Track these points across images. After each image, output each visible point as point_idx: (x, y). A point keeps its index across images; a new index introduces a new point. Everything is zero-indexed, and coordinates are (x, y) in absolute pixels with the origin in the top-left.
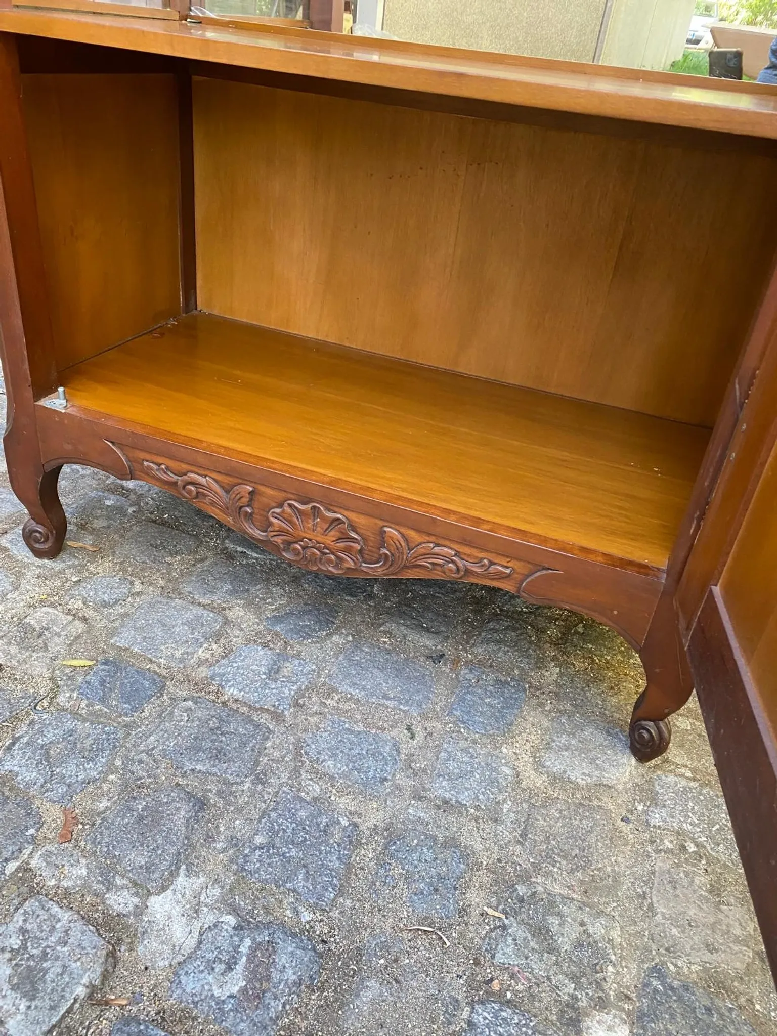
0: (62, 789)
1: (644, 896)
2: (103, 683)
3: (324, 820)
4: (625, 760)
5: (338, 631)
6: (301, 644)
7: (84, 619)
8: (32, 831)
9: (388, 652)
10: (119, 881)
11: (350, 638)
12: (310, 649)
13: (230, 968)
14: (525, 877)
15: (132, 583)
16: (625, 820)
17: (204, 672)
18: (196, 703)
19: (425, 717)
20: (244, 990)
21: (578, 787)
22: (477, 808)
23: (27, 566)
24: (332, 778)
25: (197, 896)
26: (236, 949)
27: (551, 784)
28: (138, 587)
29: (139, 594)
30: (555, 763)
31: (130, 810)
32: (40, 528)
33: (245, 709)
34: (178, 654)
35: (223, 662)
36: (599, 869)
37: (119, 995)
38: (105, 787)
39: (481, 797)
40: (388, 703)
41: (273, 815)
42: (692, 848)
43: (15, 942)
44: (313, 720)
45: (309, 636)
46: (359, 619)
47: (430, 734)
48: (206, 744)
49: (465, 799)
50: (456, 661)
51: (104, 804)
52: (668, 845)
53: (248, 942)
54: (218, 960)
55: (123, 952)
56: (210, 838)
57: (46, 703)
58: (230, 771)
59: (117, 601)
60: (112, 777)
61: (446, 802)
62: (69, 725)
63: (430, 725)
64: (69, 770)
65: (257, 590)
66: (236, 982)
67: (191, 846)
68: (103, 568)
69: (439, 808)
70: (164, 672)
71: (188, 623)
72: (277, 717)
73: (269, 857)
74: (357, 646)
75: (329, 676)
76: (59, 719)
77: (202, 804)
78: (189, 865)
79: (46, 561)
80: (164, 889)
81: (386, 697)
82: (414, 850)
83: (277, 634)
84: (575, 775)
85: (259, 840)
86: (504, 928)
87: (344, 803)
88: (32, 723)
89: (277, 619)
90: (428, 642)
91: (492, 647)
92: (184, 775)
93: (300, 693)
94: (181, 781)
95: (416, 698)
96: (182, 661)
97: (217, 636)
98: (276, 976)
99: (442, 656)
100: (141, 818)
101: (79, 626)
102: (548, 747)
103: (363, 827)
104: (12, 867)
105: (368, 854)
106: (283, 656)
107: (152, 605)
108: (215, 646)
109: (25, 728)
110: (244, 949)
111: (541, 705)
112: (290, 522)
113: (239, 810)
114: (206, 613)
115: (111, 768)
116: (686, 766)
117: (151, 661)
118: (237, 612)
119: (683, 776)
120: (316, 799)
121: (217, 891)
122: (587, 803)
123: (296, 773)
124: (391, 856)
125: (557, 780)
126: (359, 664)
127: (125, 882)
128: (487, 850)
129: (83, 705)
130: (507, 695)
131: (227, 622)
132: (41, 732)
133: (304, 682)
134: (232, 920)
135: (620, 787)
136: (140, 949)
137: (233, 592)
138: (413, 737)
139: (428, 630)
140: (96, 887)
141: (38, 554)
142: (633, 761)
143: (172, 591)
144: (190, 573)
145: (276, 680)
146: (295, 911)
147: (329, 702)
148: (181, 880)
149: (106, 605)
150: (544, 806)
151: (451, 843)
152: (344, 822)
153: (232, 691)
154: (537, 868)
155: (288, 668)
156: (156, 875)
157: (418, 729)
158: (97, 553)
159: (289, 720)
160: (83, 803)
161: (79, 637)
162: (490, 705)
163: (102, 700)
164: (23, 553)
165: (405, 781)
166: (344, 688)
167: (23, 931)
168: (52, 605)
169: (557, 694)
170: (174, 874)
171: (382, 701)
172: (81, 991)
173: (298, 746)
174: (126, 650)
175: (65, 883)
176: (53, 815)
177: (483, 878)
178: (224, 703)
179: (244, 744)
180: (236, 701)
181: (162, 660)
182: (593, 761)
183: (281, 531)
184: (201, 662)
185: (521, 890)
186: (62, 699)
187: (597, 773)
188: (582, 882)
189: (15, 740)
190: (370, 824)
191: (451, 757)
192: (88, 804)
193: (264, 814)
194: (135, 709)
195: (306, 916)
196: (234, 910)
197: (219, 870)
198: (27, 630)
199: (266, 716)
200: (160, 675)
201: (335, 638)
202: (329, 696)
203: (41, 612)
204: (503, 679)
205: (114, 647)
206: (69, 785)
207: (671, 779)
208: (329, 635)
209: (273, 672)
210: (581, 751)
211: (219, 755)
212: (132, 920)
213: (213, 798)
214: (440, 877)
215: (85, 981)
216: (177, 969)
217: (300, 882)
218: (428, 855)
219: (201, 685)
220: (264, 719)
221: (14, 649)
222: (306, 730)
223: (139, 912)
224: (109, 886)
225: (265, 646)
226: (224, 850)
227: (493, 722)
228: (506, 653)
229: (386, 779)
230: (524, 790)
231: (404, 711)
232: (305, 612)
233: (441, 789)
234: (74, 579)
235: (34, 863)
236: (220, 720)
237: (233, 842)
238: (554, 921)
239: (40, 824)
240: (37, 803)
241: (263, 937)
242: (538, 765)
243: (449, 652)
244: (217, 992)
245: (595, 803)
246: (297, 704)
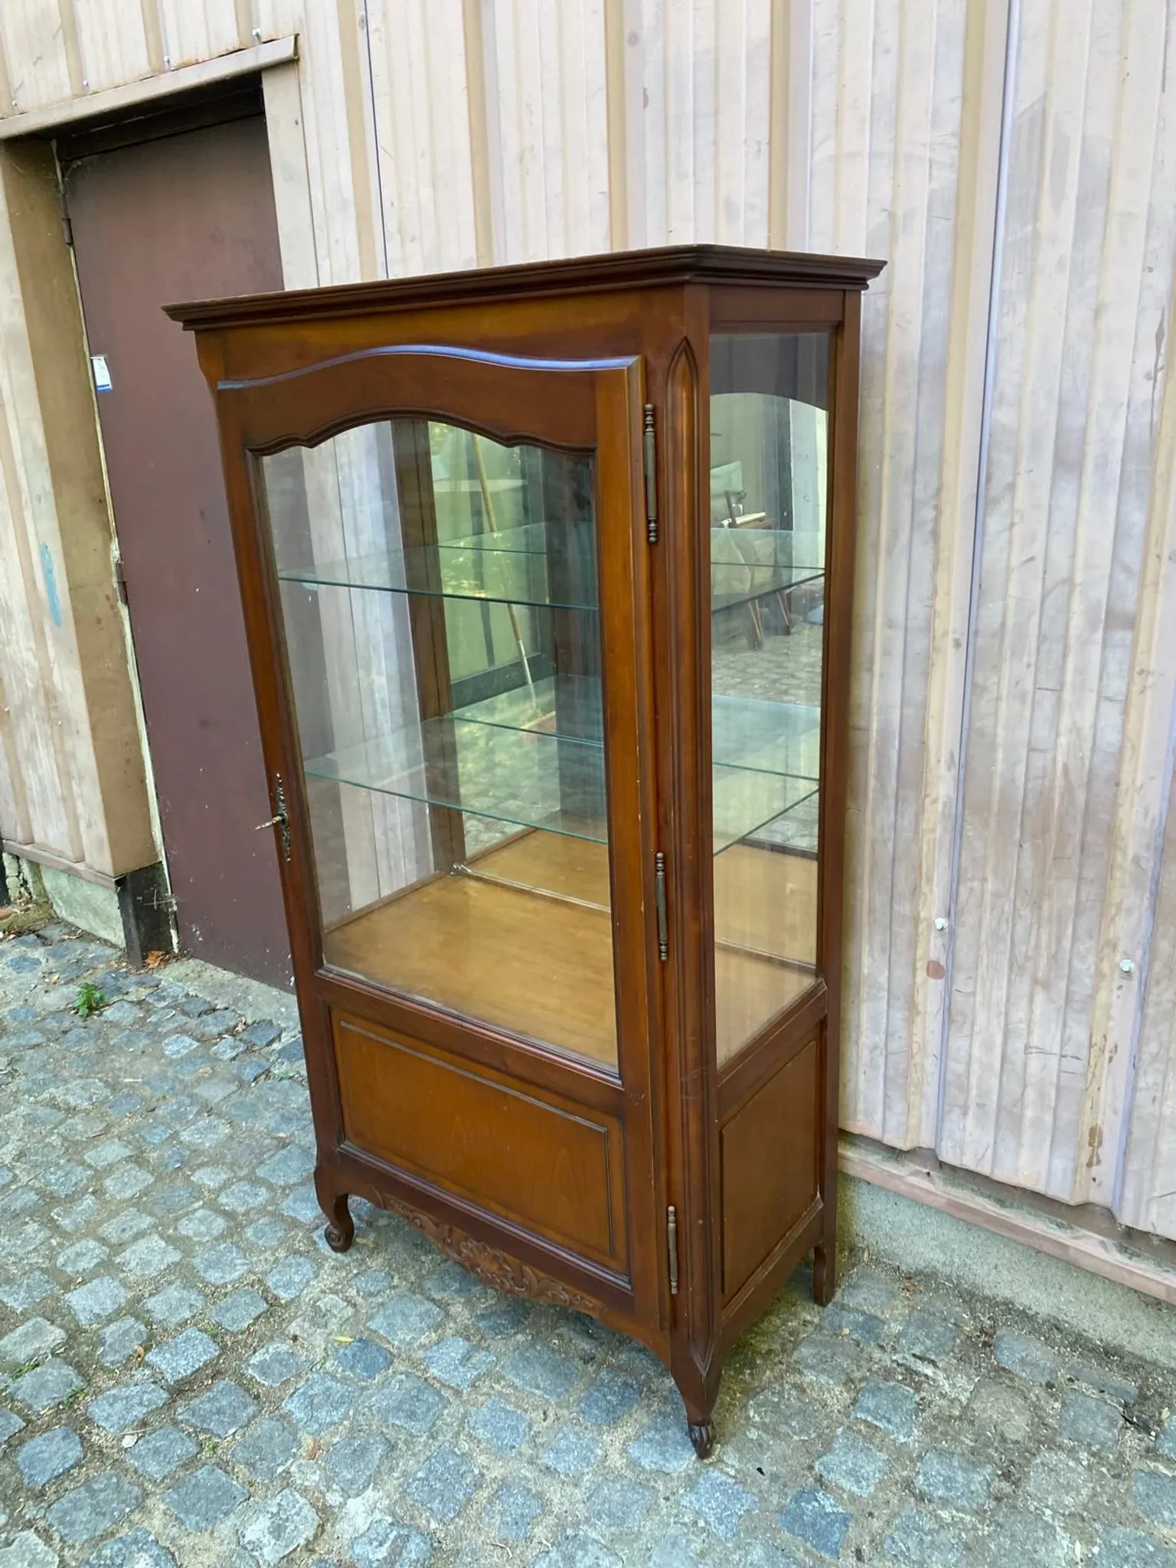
0: (316, 1426)
1: (649, 1550)
2: (354, 1355)
3: (464, 1468)
4: (687, 1456)
5: (522, 1331)
6: (493, 1339)
7: (355, 1305)
8: (294, 1450)
9: (553, 1351)
10: (335, 1487)
11: (530, 1338)
12: (498, 1344)
13: (381, 1545)
14: (576, 1525)
15: (393, 1277)
16: (667, 1499)
17: (421, 1354)
18: (407, 1376)
19: (559, 1405)
20: (385, 1558)
21: (644, 1470)
22: (567, 1475)
23: (326, 1259)
24: (479, 1441)
25: (375, 1503)
26: (387, 1536)
27: (627, 1466)
28: (396, 1281)
29: (395, 1287)
30: (635, 1451)
31: (350, 1445)
32: (335, 1232)
33: (437, 1385)
34: (408, 1338)
35: (435, 1348)
36: (628, 1528)
37: (322, 1549)
38: (341, 1428)
39: (572, 1468)
40: (537, 1391)
41: (433, 1460)
42: (701, 1524)
43: (275, 1510)
44: (481, 1399)
45: (501, 1333)
46: (543, 1321)
47: (558, 1419)
48: (406, 1407)
49: (561, 1468)
50: (600, 1365)
51: (336, 1440)
52: (686, 1520)
53: (395, 1533)
54: (375, 1539)
55: (328, 1526)
56: (392, 1469)
57: (318, 1366)
58: (415, 1427)
59: (379, 1292)
60: (345, 1423)
61: (548, 1468)
62: (329, 1383)
63: (560, 1412)
64: (322, 1415)
65: (477, 1290)
66: (382, 1553)
67: (379, 1472)
68: (376, 1263)
69: (541, 1471)
70: (395, 1352)
71: (420, 1315)
72: (458, 1393)
73: (423, 1486)
74: (533, 1345)
75: (503, 1367)
76: (323, 1379)
77: (393, 1447)
78: (376, 1484)
79: (339, 1255)
80: (358, 1495)
81: (538, 1387)
82: (512, 1495)
83: (478, 1329)
84: (645, 1463)
85: (420, 1475)
86: (548, 1552)
87: (482, 1459)
88: (307, 1380)
89: (483, 1317)
90: (585, 1345)
91: (634, 1354)
92: (387, 1427)
93: (478, 1378)
94: (385, 1430)
95: (559, 1390)
96: (410, 1344)
97: (437, 1326)
98: (405, 1554)
99: (592, 1359)
100: (355, 1450)
101: (350, 1311)
102: (637, 1439)
103: (487, 1477)
104: (280, 1470)
105: (483, 1495)
106: (477, 1348)
107: (401, 1297)
108: (433, 1335)
109: (303, 1383)
110: (392, 1536)
111: (649, 1406)
112: (471, 1250)
113: (414, 1455)
114: (434, 1307)
115: (346, 1416)
116: (733, 1466)
117: (389, 1342)
118: (458, 1308)
119: (727, 1474)
120: (463, 1454)
121: (387, 1502)
122: (644, 1483)
123: (457, 1435)
124: (498, 1498)
125: (633, 1464)
126: (527, 1359)
127: (338, 1488)
128: (562, 1504)
129: (340, 1370)
130: (627, 1395)
131: (447, 1314)
132: (311, 1387)
133: (484, 1369)
134: (390, 1519)
135: (675, 1475)
136: (337, 1527)
137: (458, 1291)
138: (545, 1420)
139: (591, 1336)
140: (322, 1488)
141: (335, 1249)
142: (694, 1457)
143: (417, 1288)
144: (434, 1272)
145: (464, 1366)
146: (429, 1522)
147: (497, 1387)
148: (369, 1492)
149: (371, 1294)
150: (613, 1481)
151: (539, 1496)
152: (476, 1472)
153: (434, 1371)
154: (587, 1520)
155: (478, 1357)
156: (355, 1487)
157: (551, 1415)
158: (376, 1249)
159: (465, 1397)
160: (326, 1437)
161: (348, 1319)
162: (609, 1402)
163: (352, 1368)
164: (324, 1247)
165: (527, 1450)
166: (510, 1377)
167: (279, 1505)
168: (336, 1293)
169: (665, 1398)
170: (365, 1488)
171: (533, 1390)
172: (302, 1542)
173: (465, 1416)
174: (375, 1332)
175: (307, 1483)
176: (308, 1441)
177: (551, 1520)
178: (426, 1379)
179: (429, 1409)
180: (434, 1378)
181: (396, 1343)
182: (663, 1453)
183: (468, 1258)
184: (422, 1346)
185: (570, 1532)
186: (328, 1364)
187: (661, 1463)
188: (613, 1534)
189: (297, 1390)
190: (493, 1476)
191: (565, 1437)
192: (327, 1438)
193: (428, 1459)
194: (370, 1377)
195: (433, 1525)
196: (393, 1514)
197: (392, 1490)
198: (316, 1309)
199: (450, 1392)
200: (391, 1353)
201: (519, 1337)
202: (498, 1382)
203: (330, 1298)
204: (630, 1381)
205: (368, 1329)
206: (320, 1425)
207: (716, 1474)
208: (515, 1334)
209: (466, 1359)
210: (660, 1445)
211: (412, 1415)
212: (336, 1510)
213: (401, 1444)
214: (522, 1516)
215: (305, 1536)
216: (354, 1541)
217: (436, 1505)
218: (520, 1500)
219: (415, 1364)
220: (447, 1393)
221: (306, 1325)
222: (474, 1405)
223: (342, 1506)
224: (329, 1488)
225: (467, 1339)
226: (398, 1478)
227: (604, 1415)
228: (641, 1360)
229: (514, 1447)
230: (605, 1468)
231: (547, 1400)
232: (505, 1313)
233: (548, 1459)
234: (355, 1271)
235: (293, 1469)
236: (419, 1391)
237: (405, 1474)
238: (580, 1553)
239: (300, 1447)
240: (300, 1433)
241: (405, 1532)
242: (624, 1451)
243: (599, 1357)
244: (371, 1556)
245: (652, 1483)
246: (473, 1386)
